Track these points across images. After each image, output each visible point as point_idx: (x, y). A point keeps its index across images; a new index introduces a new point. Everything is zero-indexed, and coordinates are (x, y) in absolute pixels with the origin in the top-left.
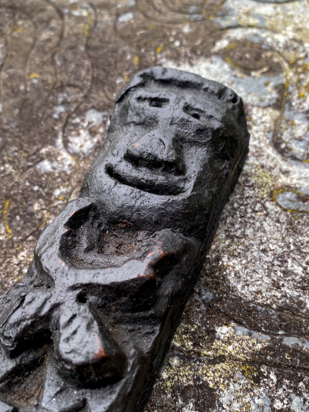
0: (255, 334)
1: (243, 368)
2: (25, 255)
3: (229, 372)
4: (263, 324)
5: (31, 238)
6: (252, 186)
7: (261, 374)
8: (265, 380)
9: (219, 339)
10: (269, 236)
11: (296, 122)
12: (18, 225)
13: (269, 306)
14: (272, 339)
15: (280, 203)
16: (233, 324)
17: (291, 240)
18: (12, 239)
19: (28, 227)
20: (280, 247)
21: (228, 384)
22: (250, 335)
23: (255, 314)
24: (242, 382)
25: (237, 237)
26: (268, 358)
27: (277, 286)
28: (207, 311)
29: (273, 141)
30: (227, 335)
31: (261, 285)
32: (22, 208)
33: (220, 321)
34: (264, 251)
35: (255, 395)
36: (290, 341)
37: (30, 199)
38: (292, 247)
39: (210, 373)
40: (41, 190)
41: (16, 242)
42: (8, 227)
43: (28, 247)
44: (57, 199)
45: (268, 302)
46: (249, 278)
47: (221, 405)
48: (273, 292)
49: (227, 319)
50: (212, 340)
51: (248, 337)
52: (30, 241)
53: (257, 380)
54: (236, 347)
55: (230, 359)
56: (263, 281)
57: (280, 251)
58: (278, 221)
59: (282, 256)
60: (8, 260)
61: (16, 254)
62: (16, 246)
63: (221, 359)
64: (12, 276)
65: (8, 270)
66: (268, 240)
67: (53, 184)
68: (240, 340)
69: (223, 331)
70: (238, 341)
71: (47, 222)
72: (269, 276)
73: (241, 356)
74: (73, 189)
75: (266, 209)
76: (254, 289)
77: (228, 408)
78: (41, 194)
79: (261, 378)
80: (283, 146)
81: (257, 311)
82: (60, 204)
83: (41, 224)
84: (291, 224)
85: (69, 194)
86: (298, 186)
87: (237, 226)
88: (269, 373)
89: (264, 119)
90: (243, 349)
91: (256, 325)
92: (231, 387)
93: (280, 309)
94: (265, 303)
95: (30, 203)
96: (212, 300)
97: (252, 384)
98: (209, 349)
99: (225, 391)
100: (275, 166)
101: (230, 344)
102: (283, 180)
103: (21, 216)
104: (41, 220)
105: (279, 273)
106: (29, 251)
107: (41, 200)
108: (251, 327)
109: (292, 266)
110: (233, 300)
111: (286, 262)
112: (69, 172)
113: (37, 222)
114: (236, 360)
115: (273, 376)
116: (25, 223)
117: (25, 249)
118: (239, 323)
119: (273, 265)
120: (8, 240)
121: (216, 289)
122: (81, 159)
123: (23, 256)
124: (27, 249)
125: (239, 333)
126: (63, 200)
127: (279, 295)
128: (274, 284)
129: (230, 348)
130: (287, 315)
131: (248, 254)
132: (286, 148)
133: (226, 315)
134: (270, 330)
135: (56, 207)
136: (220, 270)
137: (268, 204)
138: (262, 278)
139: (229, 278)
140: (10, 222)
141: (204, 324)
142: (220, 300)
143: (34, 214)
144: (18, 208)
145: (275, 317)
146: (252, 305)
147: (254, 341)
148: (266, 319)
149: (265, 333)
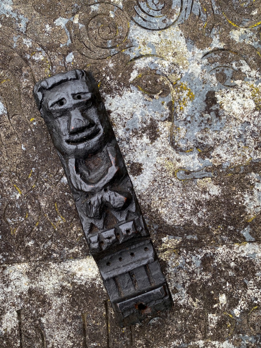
0: (176, 238)
1: (174, 251)
3: (169, 254)
4: (179, 233)
5: (74, 219)
6: (165, 171)
7: (181, 251)
8: (182, 253)
9: (163, 243)
10: (176, 195)
11: (180, 127)
12: (66, 215)
14: (183, 238)
15: (178, 177)
16: (167, 236)
17: (185, 195)
19: (71, 214)
20: (181, 199)
22: (174, 238)
24: (174, 256)
25: (163, 198)
26: (182, 245)
27: (181, 216)
28: (157, 233)
29: (171, 142)
30: (166, 240)
31: (175, 217)
32: (64, 206)
33: (163, 236)
34: (174, 202)
35: (179, 259)
36: (189, 237)
37: (66, 200)
38: (185, 198)
39: (163, 256)
41: (69, 223)
42: (62, 217)
45: (179, 224)
46: (170, 216)
47: (169, 265)
48: (181, 219)
49: (165, 234)
50: (161, 244)
51: (174, 239)
53: (179, 254)
54: (170, 244)
55: (169, 249)
57: (181, 201)
58: (178, 187)
59: (182, 203)
60: (69, 232)
61: (72, 228)
63: (166, 250)
64: (74, 239)
65: (71, 236)
66: (175, 197)
69: (165, 239)
70: (170, 242)
72: (178, 213)
73: (173, 247)
75: (173, 181)
76: (173, 220)
77: (171, 266)
78: (70, 196)
80: (176, 144)
81: (176, 229)
84: (184, 187)
86: (185, 166)
87: (162, 193)
88: (183, 250)
89: (165, 130)
90: (173, 244)
91: (176, 234)
92: (171, 259)
93: (184, 226)
95: (67, 202)
96: (158, 228)
97: (178, 256)
98: (161, 247)
99: (169, 261)
100: (174, 157)
101: (168, 244)
102: (178, 165)
103: (65, 210)
105: (182, 211)
106: (77, 226)
108: (174, 235)
109: (186, 207)
110: (166, 226)
111: (184, 205)
113: (74, 211)
114: (171, 249)
115: (185, 251)
116: (68, 213)
117: (74, 225)
118: (170, 235)
119: (179, 208)
120: (65, 223)
121: (159, 223)
123: (75, 229)
125: (170, 238)
127: (183, 220)
128: (180, 216)
129: (168, 245)
130: (187, 227)
131: (169, 205)
132: (178, 145)
133: (164, 233)
136: (159, 215)
137: (173, 179)
138: (175, 215)
139: (163, 218)
140: (62, 214)
141: (157, 238)
142: (161, 227)
143: (71, 207)
144: (62, 206)
145: (182, 229)
146: (173, 227)
147: (176, 240)
148: (179, 231)
149: (180, 236)
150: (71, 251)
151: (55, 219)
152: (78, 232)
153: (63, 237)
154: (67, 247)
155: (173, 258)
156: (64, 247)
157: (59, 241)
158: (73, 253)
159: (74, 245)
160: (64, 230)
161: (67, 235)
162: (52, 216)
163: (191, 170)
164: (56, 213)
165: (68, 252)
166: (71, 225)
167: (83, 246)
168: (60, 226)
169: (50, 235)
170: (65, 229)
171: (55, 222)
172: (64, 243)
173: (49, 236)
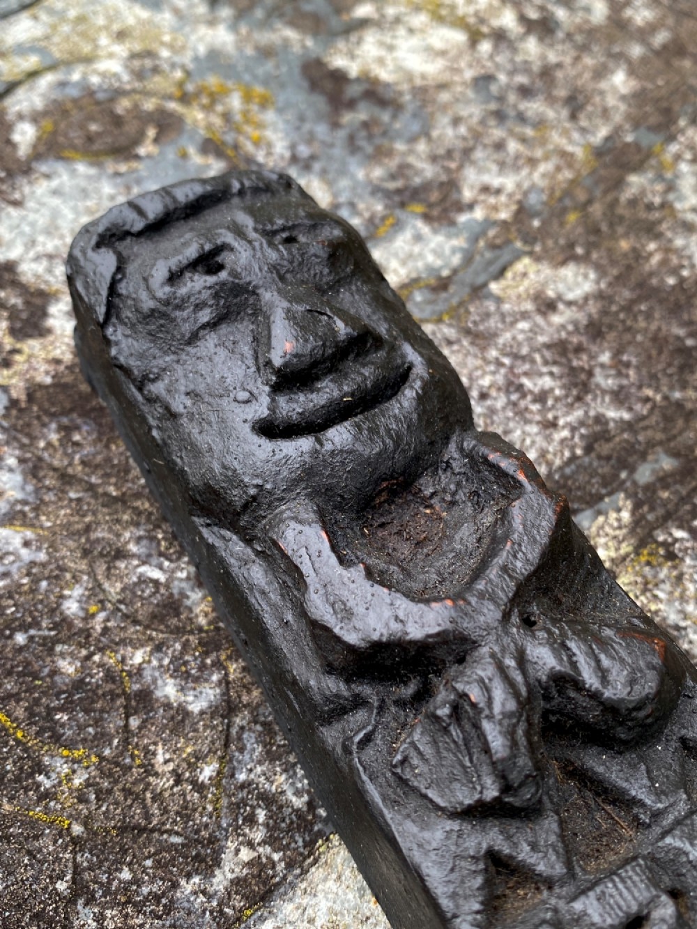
0: (602, 506)
1: (643, 559)
2: (167, 756)
3: (636, 583)
4: (596, 486)
5: (134, 722)
7: (666, 544)
8: (677, 545)
12: (81, 728)
13: (573, 458)
14: (626, 491)
17: (494, 353)
18: (102, 758)
19: (102, 711)
20: (494, 373)
21: (655, 597)
22: (599, 513)
23: (573, 483)
24: (662, 575)
26: (650, 518)
27: (550, 425)
31: (533, 442)
32: (44, 693)
35: (691, 575)
36: (644, 474)
37: (36, 667)
38: (506, 361)
40: (32, 632)
41: (117, 756)
42: (65, 753)
43: (154, 739)
44: (89, 617)
45: (567, 454)
47: (677, 628)
48: (557, 437)
51: (601, 519)
52: (140, 728)
53: (671, 557)
54: (606, 544)
55: (617, 566)
56: (529, 435)
57: (500, 379)
59: (509, 384)
60: (148, 795)
61: (149, 770)
62: (128, 760)
64: (195, 810)
65: (174, 808)
67: (41, 601)
68: (598, 532)
70: (598, 535)
71: (126, 668)
72: (527, 422)
73: (625, 548)
74: (92, 574)
77: (689, 623)
78: (45, 638)
79: (671, 549)
81: (571, 477)
82: (107, 620)
83: (122, 683)
84: (469, 332)
85: (97, 590)
86: (414, 275)
88: (671, 534)
90: (615, 537)
91: (591, 495)
92: (661, 595)
93: (588, 450)
94: (565, 459)
95: (46, 671)
97: (675, 567)
99: (662, 606)
103: (61, 709)
104: (110, 676)
105: (534, 408)
106: (165, 742)
107: (58, 648)
108: (587, 503)
109: (535, 385)
111: (522, 385)
112: (42, 556)
113: (109, 687)
114: (624, 559)
115: (680, 534)
116: (87, 711)
117: (152, 748)
119: (515, 404)
120: (99, 768)
122: (31, 515)
123: (166, 762)
124: (155, 744)
126: (103, 609)
127: (565, 433)
128: (546, 427)
130: (605, 449)
134: (610, 484)
135: (106, 630)
138: (524, 432)
140: (57, 738)
143: (82, 681)
144: (37, 702)
145: (595, 464)
146: (557, 477)
147: (613, 515)
148: (592, 476)
149: (610, 494)
150: (220, 881)
151: (39, 785)
152: (192, 767)
153: (134, 840)
154: (189, 876)
155: (667, 587)
156: (175, 886)
157: (126, 875)
158: (237, 882)
159: (212, 840)
160: (117, 803)
161: (147, 816)
162: (18, 779)
163: (445, 273)
164: (26, 750)
165: (210, 897)
166: (133, 757)
167: (261, 815)
168: (82, 799)
169: (61, 877)
170: (119, 795)
171: (47, 796)
172: (158, 865)
173: (61, 886)
